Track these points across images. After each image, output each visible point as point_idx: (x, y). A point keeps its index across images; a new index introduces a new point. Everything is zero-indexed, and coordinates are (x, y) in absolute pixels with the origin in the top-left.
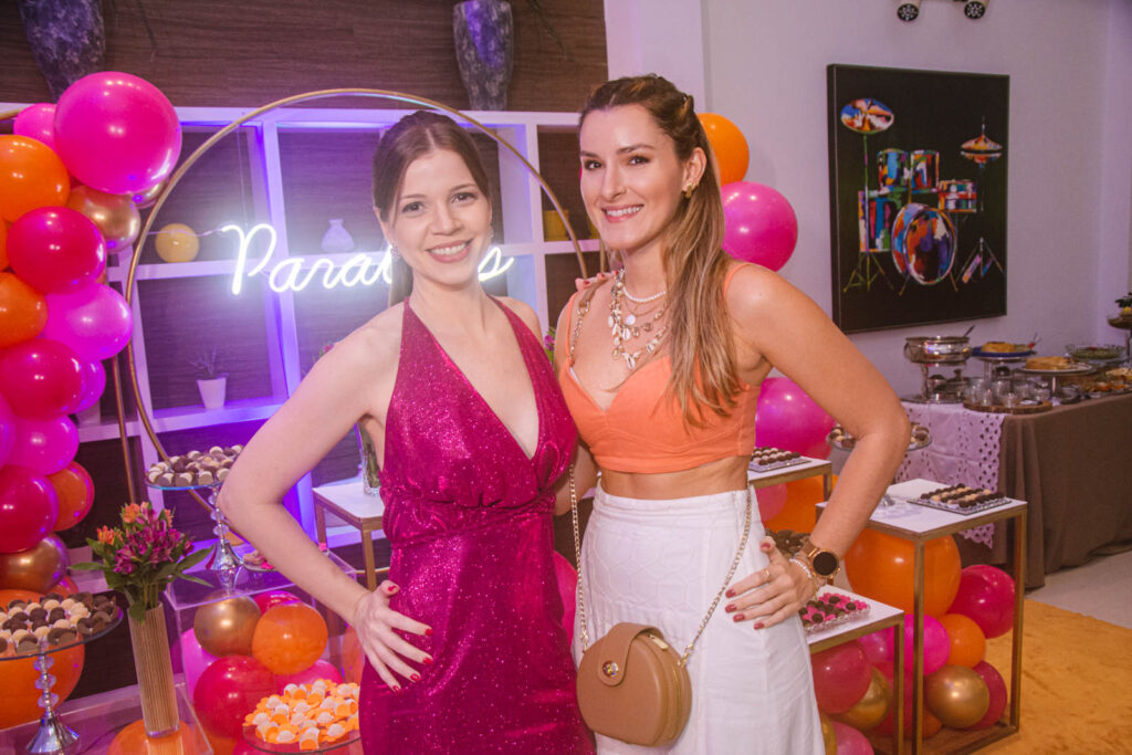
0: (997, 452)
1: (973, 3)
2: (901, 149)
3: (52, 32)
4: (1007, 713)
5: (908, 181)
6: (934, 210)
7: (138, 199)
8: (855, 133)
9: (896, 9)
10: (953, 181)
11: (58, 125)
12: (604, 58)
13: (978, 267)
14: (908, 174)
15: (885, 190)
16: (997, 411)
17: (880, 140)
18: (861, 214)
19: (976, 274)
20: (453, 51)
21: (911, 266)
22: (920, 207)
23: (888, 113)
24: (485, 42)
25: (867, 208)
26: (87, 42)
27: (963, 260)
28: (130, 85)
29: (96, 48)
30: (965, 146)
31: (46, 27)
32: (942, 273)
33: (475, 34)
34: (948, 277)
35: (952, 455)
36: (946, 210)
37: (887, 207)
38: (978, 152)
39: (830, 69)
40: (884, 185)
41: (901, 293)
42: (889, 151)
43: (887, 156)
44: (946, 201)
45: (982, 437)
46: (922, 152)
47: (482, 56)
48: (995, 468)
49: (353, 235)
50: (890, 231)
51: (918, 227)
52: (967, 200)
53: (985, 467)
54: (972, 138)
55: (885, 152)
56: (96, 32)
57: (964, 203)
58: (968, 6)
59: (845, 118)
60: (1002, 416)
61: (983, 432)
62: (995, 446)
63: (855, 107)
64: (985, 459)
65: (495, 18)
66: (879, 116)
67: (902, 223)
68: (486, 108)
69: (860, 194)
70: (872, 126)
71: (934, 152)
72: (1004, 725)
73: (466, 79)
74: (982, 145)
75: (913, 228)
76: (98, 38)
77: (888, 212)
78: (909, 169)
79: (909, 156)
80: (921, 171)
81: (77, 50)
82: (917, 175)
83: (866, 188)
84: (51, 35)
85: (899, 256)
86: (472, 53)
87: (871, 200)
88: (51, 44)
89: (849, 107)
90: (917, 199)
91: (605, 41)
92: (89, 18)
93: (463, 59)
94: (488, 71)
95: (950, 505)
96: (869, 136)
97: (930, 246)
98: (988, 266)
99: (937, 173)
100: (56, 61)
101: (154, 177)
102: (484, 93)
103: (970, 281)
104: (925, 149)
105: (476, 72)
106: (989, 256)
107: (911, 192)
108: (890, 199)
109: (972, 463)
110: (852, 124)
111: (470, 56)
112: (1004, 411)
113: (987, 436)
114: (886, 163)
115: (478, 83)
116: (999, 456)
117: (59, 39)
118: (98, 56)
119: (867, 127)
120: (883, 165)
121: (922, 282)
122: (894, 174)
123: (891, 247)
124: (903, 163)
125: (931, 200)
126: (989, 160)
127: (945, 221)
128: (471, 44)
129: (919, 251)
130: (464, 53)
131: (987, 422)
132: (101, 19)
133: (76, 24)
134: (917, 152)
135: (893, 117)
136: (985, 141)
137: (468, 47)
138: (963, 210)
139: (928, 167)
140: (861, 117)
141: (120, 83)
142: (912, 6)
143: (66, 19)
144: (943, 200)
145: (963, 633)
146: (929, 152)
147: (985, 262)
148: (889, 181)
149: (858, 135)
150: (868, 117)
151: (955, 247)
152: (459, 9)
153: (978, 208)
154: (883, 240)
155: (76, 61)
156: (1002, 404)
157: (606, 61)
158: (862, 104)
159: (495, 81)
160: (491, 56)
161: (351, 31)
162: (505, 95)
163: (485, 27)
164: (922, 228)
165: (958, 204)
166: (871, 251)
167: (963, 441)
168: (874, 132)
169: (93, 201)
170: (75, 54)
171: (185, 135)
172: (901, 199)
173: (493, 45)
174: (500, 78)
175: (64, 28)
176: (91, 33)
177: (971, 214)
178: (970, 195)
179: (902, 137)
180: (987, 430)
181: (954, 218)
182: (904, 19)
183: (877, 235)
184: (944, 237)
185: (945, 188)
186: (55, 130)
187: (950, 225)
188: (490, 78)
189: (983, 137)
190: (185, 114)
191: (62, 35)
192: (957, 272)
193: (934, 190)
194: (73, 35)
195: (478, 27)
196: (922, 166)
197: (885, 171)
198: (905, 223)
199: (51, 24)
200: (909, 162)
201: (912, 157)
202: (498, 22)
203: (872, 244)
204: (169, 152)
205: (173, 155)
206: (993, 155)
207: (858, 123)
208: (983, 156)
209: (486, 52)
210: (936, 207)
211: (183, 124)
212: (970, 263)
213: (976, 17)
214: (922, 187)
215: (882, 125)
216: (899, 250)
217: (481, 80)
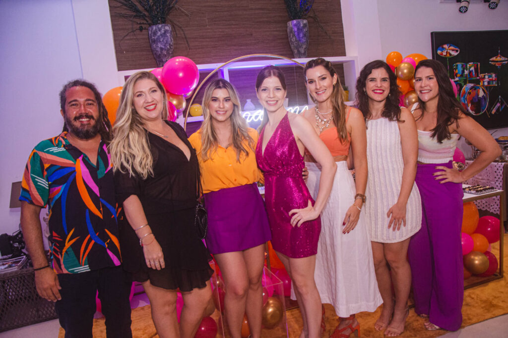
0: (502, 178)
1: (492, 3)
2: (464, 62)
4: (498, 271)
5: (466, 75)
6: (478, 86)
7: (185, 96)
8: (444, 58)
9: (458, 8)
10: (486, 74)
11: (163, 74)
12: (343, 36)
13: (499, 108)
14: (466, 72)
15: (457, 79)
16: (502, 162)
17: (454, 60)
19: (498, 110)
20: (288, 38)
21: (469, 108)
22: (472, 85)
23: (457, 49)
24: (298, 34)
26: (169, 47)
27: (492, 104)
28: (183, 60)
29: (171, 48)
30: (491, 59)
31: (157, 44)
32: (483, 110)
33: (295, 32)
34: (485, 112)
35: (484, 180)
36: (483, 85)
37: (458, 85)
38: (497, 62)
39: (432, 33)
40: (457, 77)
42: (458, 63)
43: (457, 65)
44: (484, 82)
45: (496, 172)
46: (472, 63)
47: (298, 39)
48: (501, 184)
49: (254, 104)
50: (460, 94)
51: (471, 93)
52: (493, 81)
53: (497, 183)
54: (494, 56)
56: (171, 44)
57: (491, 82)
58: (490, 4)
59: (439, 52)
60: (503, 164)
61: (496, 170)
62: (501, 175)
63: (443, 48)
64: (497, 181)
65: (302, 25)
66: (453, 50)
67: (464, 92)
68: (300, 57)
70: (450, 55)
71: (477, 63)
72: (496, 275)
73: (292, 48)
74: (499, 59)
75: (469, 93)
76: (172, 46)
78: (467, 70)
80: (472, 71)
81: (166, 50)
82: (470, 72)
84: (158, 46)
86: (294, 38)
88: (158, 49)
89: (440, 48)
90: (470, 82)
91: (343, 30)
92: (169, 40)
93: (291, 40)
94: (300, 44)
95: (472, 192)
96: (449, 58)
97: (477, 100)
98: (503, 107)
99: (479, 71)
100: (160, 54)
101: (191, 89)
102: (299, 52)
103: (495, 113)
104: (473, 62)
105: (296, 45)
106: (504, 103)
107: (468, 79)
108: (459, 82)
109: (492, 182)
110: (442, 54)
111: (294, 39)
112: (504, 162)
113: (498, 172)
114: (457, 68)
115: (297, 49)
116: (502, 179)
117: (161, 47)
119: (448, 55)
120: (455, 69)
121: (474, 114)
122: (461, 73)
124: (464, 67)
125: (477, 82)
126: (503, 65)
127: (483, 90)
128: (294, 35)
129: (472, 102)
130: (291, 39)
131: (498, 166)
132: (172, 39)
133: (165, 42)
134: (470, 63)
135: (459, 50)
136: (500, 57)
137: (293, 37)
138: (491, 85)
139: (475, 68)
140: (445, 51)
141: (181, 60)
142: (465, 7)
143: (163, 41)
144: (482, 82)
145: (479, 240)
146: (476, 63)
147: (502, 105)
148: (458, 75)
150: (449, 51)
151: (488, 100)
152: (289, 24)
153: (498, 84)
155: (165, 53)
156: (503, 159)
157: (344, 37)
158: (446, 46)
159: (303, 48)
160: (301, 39)
161: (252, 35)
162: (307, 52)
163: (298, 29)
164: (473, 93)
165: (489, 83)
167: (488, 174)
168: (451, 57)
169: (172, 97)
171: (201, 74)
172: (464, 82)
173: (301, 35)
174: (304, 46)
175: (162, 44)
176: (170, 44)
177: (495, 87)
178: (494, 79)
179: (464, 58)
180: (498, 169)
181: (487, 88)
182: (462, 12)
184: (483, 96)
185: (483, 77)
186: (162, 76)
187: (486, 91)
188: (301, 47)
189: (499, 55)
190: (200, 67)
192: (489, 110)
193: (478, 78)
194: (165, 46)
195: (296, 29)
196: (472, 69)
197: (457, 71)
198: (466, 91)
200: (467, 67)
201: (468, 65)
202: (303, 27)
204: (196, 80)
205: (197, 81)
206: (504, 62)
207: (444, 53)
208: (499, 63)
209: (299, 37)
210: (479, 84)
211: (200, 70)
212: (495, 106)
213: (494, 8)
214: (473, 77)
215: (454, 54)
216: (464, 102)
217: (298, 47)
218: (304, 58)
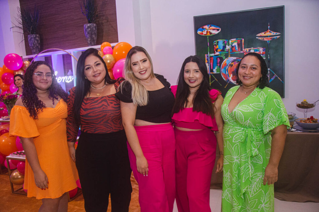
2: (224, 39)
5: (228, 49)
10: (252, 48)
14: (228, 47)
15: (217, 53)
17: (216, 37)
18: (206, 61)
21: (230, 78)
22: (235, 58)
23: (218, 28)
25: (209, 60)
30: (259, 35)
37: (218, 59)
38: (267, 36)
39: (195, 18)
40: (217, 52)
41: (225, 87)
42: (219, 40)
43: (218, 42)
46: (235, 39)
50: (220, 66)
51: (233, 65)
54: (262, 32)
55: (217, 41)
59: (199, 32)
63: (203, 28)
66: (214, 30)
67: (226, 64)
69: (206, 55)
70: (211, 33)
71: (241, 39)
74: (268, 34)
75: (231, 66)
77: (219, 60)
78: (229, 45)
79: (229, 42)
80: (235, 46)
82: (232, 47)
83: (209, 53)
85: (224, 75)
87: (211, 57)
90: (233, 56)
96: (210, 37)
99: (243, 46)
104: (236, 38)
107: (230, 53)
108: (219, 56)
110: (202, 34)
114: (218, 44)
119: (208, 34)
120: (216, 45)
122: (222, 48)
123: (220, 72)
124: (226, 44)
125: (241, 56)
126: (273, 39)
134: (233, 40)
135: (220, 29)
136: (270, 32)
139: (238, 44)
140: (206, 31)
146: (239, 39)
148: (219, 50)
149: (205, 37)
150: (209, 30)
154: (217, 70)
158: (206, 27)
164: (236, 65)
166: (211, 73)
168: (212, 35)
172: (225, 56)
178: (261, 53)
179: (225, 35)
183: (213, 68)
185: (248, 50)
189: (269, 31)
193: (242, 52)
196: (235, 44)
197: (217, 47)
198: (227, 64)
200: (229, 43)
201: (230, 41)
203: (212, 71)
206: (275, 37)
207: (205, 33)
208: (268, 38)
214: (236, 51)
215: (215, 32)
216: (224, 73)
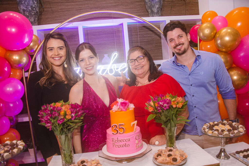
3: (22, 7)
26: (30, 9)
29: (34, 10)
56: (34, 6)
68: (153, 16)
76: (34, 8)
81: (27, 11)
88: (22, 11)
94: (153, 4)
102: (152, 12)
105: (149, 5)
115: (150, 9)
117: (23, 9)
118: (35, 13)
132: (36, 2)
133: (27, 4)
143: (24, 3)
155: (28, 14)
159: (155, 7)
162: (160, 12)
170: (27, 13)
174: (157, 6)
175: (24, 6)
176: (32, 6)
188: (154, 6)
191: (24, 8)
194: (26, 7)
199: (21, 5)
217: (151, 7)
218: (157, 16)
